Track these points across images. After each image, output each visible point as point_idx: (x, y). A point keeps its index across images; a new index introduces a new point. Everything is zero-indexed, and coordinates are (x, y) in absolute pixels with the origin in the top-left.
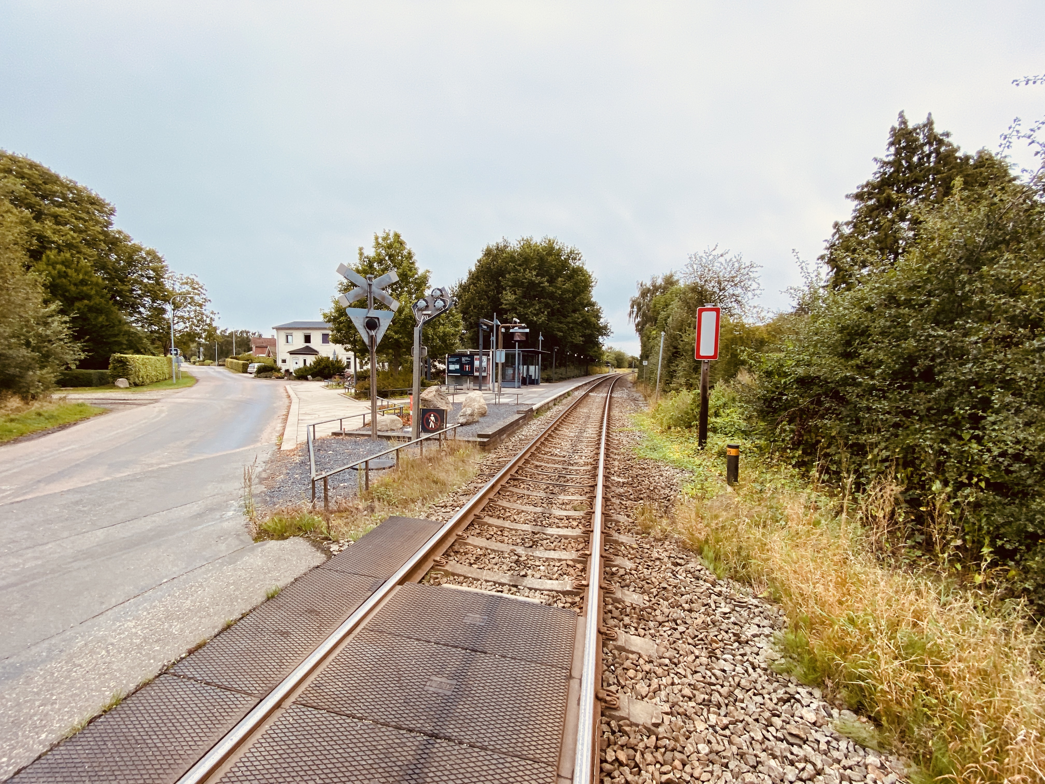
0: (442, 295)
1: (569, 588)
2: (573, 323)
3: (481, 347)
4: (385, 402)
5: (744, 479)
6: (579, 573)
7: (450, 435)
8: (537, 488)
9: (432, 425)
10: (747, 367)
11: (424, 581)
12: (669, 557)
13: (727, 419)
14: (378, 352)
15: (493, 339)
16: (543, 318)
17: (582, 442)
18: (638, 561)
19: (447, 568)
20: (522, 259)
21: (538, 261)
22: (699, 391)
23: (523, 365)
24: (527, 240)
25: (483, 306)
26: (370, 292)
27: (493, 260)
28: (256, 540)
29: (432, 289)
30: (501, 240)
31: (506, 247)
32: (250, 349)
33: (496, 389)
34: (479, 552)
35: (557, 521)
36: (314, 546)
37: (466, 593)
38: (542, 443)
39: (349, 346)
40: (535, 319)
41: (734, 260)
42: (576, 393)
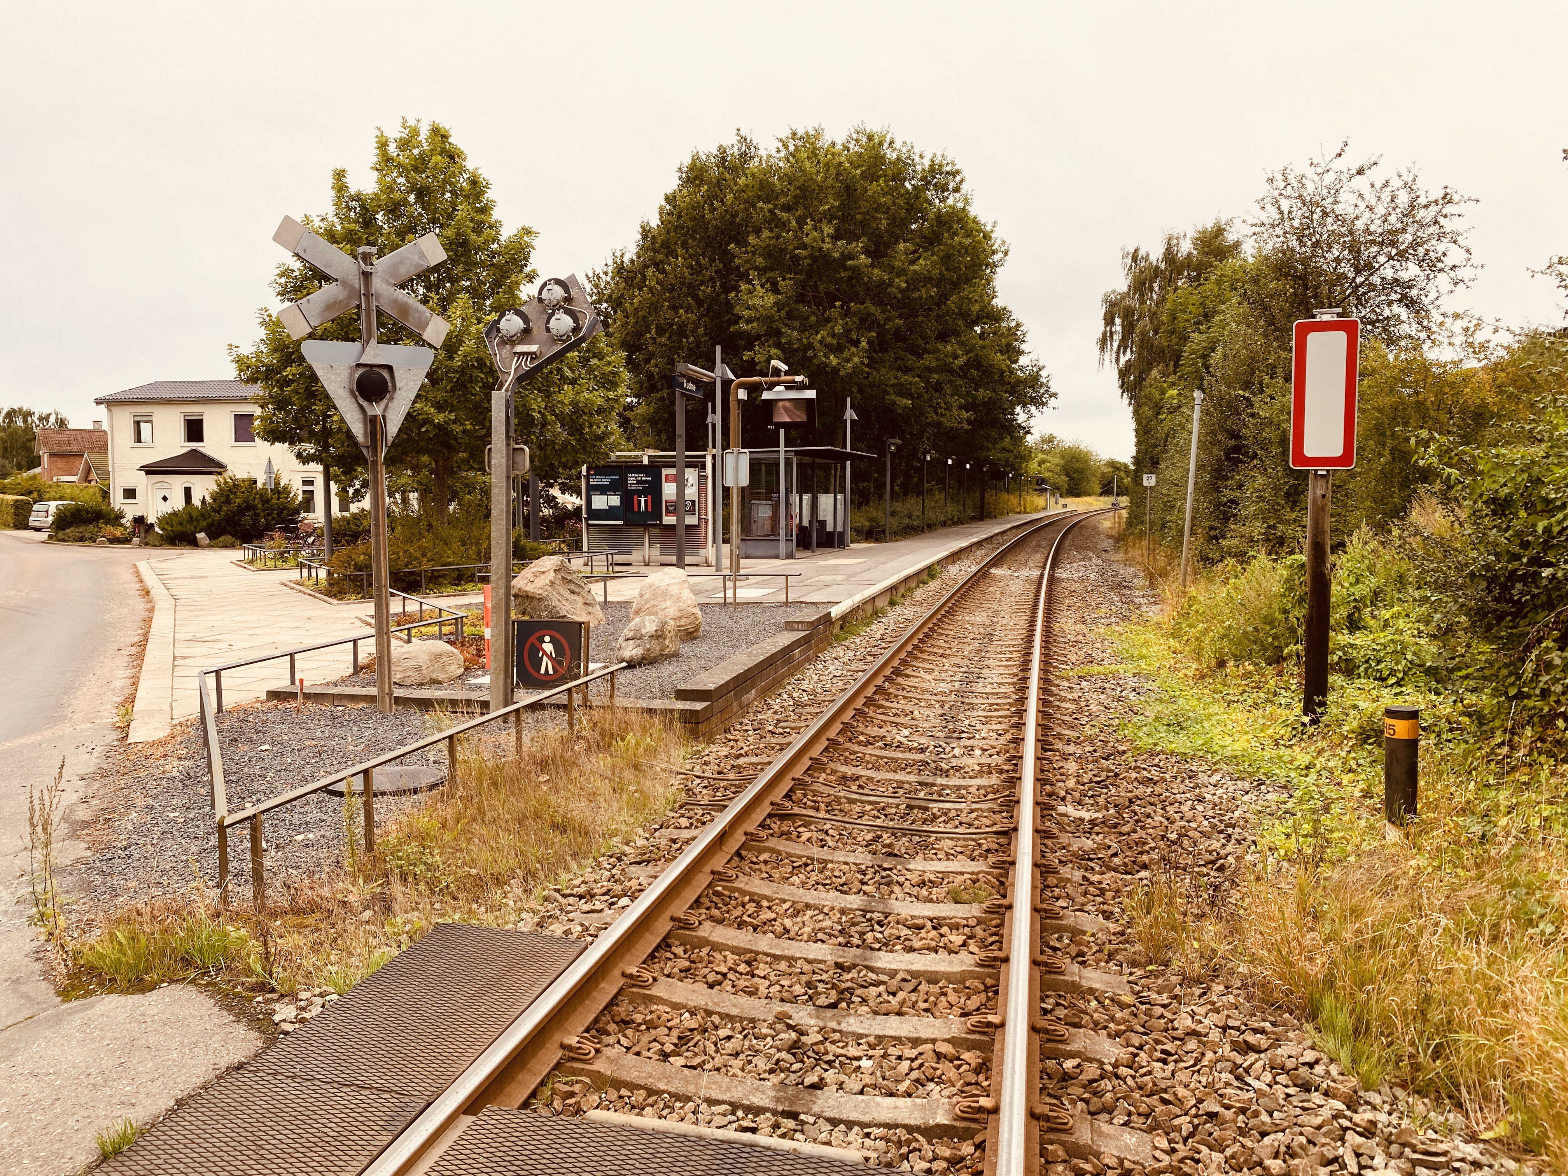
0: (568, 299)
1: (942, 1119)
2: (939, 370)
3: (680, 443)
4: (412, 606)
5: (1434, 806)
6: (972, 1078)
7: (598, 694)
8: (846, 838)
9: (546, 665)
10: (1438, 487)
11: (537, 1104)
12: (1225, 1028)
13: (1384, 637)
14: (390, 461)
15: (715, 419)
16: (856, 358)
17: (972, 707)
18: (1136, 1040)
19: (600, 1066)
20: (793, 191)
21: (837, 196)
22: (1304, 558)
23: (801, 492)
24: (806, 138)
25: (682, 327)
26: (368, 295)
27: (710, 197)
28: (65, 994)
29: (538, 283)
30: (734, 139)
31: (745, 157)
32: (35, 462)
33: (726, 562)
34: (688, 1021)
35: (904, 932)
36: (230, 1009)
37: (655, 1133)
38: (859, 712)
39: (310, 448)
40: (834, 360)
41: (1396, 183)
42: (953, 569)
